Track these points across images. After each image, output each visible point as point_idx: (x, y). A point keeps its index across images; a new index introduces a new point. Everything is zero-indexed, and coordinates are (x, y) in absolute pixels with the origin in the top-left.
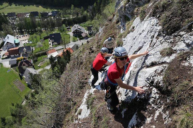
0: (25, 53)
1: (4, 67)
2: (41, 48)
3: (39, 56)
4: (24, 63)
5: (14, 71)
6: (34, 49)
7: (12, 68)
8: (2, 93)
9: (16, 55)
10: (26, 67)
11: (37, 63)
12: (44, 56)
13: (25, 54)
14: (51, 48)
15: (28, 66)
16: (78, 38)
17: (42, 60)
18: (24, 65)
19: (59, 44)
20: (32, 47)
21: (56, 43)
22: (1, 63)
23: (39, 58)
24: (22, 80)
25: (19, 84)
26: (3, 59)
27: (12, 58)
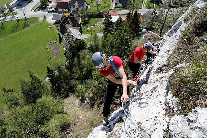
0: (76, 10)
1: (46, 21)
2: (98, 8)
3: (92, 16)
4: (69, 20)
5: (55, 29)
6: (89, 8)
7: (54, 25)
8: (33, 53)
9: (64, 10)
10: (71, 27)
11: (87, 25)
12: (99, 19)
13: (76, 12)
14: (111, 10)
15: (73, 26)
16: (154, 5)
17: (94, 24)
18: (68, 23)
19: (125, 7)
20: (88, 4)
21: (121, 5)
22: (45, 16)
23: (92, 20)
24: (60, 44)
25: (55, 48)
26: (49, 12)
27: (60, 13)
